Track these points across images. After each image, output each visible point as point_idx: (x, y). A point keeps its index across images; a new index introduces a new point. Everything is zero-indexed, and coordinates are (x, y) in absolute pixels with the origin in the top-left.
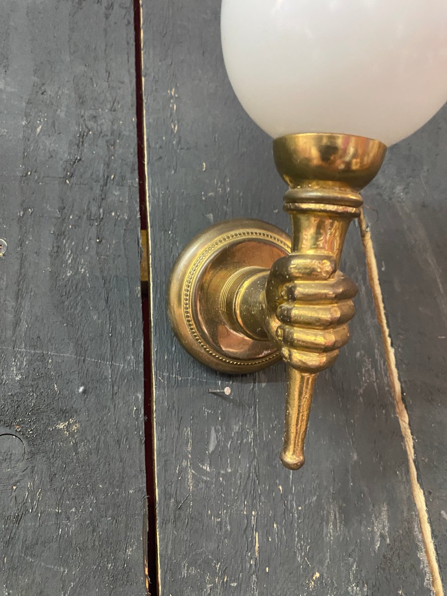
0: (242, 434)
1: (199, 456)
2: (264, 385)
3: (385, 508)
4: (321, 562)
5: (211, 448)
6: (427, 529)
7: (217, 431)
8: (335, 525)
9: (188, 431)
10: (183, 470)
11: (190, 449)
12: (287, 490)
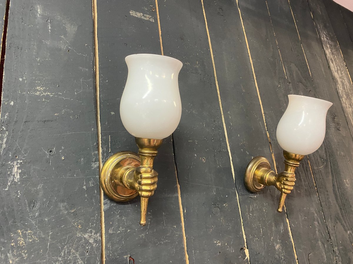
0: (256, 207)
1: (249, 212)
2: (258, 195)
3: (282, 224)
4: (273, 235)
5: (251, 210)
6: (289, 228)
7: (251, 206)
8: (274, 227)
9: (246, 206)
10: (247, 215)
11: (247, 210)
12: (265, 219)
